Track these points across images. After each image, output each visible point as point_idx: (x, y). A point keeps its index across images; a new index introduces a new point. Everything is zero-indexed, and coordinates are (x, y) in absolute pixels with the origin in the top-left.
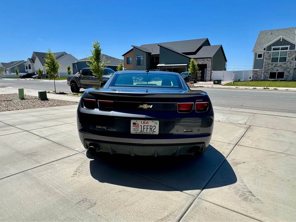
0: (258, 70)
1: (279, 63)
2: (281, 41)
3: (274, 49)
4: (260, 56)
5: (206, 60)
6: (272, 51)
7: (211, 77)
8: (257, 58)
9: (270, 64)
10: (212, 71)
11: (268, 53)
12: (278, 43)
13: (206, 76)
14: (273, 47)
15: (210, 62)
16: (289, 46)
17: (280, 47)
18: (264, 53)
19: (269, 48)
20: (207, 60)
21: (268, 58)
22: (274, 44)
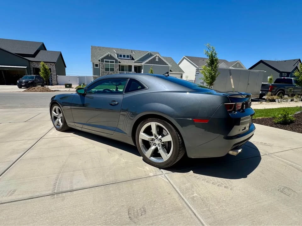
0: (97, 76)
1: (110, 72)
2: (109, 56)
3: (106, 62)
4: (97, 65)
5: (49, 64)
6: (105, 63)
7: (57, 82)
8: (95, 67)
9: (104, 72)
10: (58, 76)
11: (102, 64)
12: (107, 57)
13: (52, 80)
14: (105, 60)
15: (54, 67)
16: (114, 61)
17: (110, 60)
18: (99, 64)
19: (102, 60)
20: (51, 65)
21: (103, 68)
22: (105, 58)
